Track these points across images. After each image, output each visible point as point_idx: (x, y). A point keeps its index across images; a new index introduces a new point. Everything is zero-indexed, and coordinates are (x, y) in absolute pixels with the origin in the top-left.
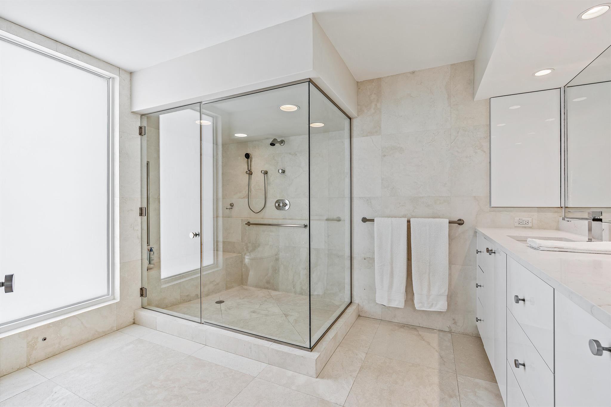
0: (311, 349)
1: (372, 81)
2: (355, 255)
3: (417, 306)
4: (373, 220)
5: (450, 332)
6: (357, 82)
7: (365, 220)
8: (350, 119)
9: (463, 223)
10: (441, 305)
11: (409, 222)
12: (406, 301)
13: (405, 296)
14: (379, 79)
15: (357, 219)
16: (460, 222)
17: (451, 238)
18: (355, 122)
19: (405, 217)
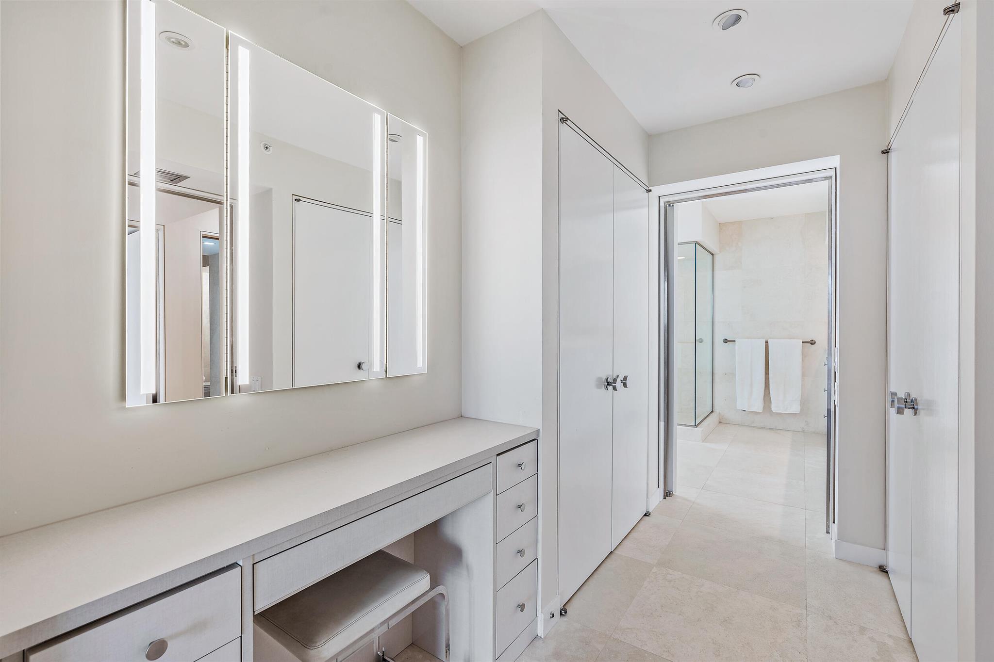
0: (696, 426)
1: (733, 223)
2: (716, 371)
3: (774, 409)
4: (734, 341)
5: (803, 432)
6: (720, 224)
7: (726, 341)
8: (713, 255)
9: (815, 343)
10: (795, 408)
11: (767, 342)
12: (764, 408)
13: (763, 404)
14: (740, 223)
15: (719, 340)
16: (812, 343)
17: (804, 355)
18: (717, 258)
19: (763, 338)
